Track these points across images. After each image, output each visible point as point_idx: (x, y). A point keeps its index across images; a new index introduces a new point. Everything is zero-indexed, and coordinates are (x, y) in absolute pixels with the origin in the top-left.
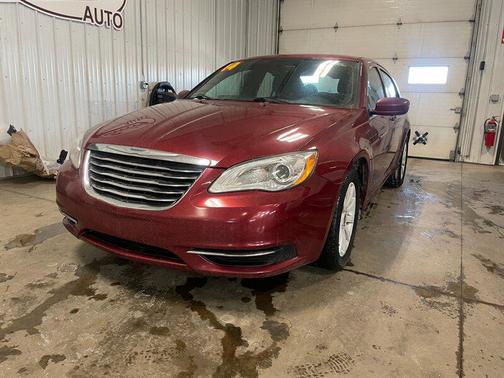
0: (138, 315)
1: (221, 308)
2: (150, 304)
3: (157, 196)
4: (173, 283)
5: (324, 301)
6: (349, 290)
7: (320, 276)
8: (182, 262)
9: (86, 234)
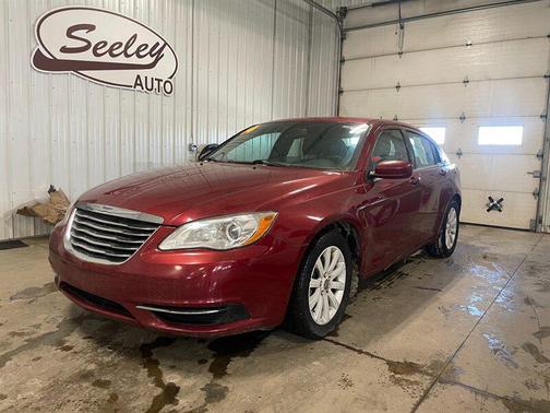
0: (92, 367)
1: (173, 367)
2: (107, 359)
3: (116, 251)
4: (142, 341)
5: (282, 369)
6: (316, 359)
7: (294, 344)
8: (131, 316)
9: (66, 287)
